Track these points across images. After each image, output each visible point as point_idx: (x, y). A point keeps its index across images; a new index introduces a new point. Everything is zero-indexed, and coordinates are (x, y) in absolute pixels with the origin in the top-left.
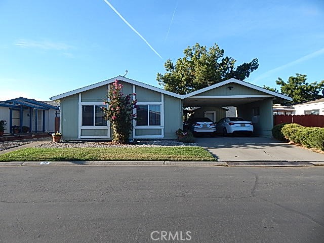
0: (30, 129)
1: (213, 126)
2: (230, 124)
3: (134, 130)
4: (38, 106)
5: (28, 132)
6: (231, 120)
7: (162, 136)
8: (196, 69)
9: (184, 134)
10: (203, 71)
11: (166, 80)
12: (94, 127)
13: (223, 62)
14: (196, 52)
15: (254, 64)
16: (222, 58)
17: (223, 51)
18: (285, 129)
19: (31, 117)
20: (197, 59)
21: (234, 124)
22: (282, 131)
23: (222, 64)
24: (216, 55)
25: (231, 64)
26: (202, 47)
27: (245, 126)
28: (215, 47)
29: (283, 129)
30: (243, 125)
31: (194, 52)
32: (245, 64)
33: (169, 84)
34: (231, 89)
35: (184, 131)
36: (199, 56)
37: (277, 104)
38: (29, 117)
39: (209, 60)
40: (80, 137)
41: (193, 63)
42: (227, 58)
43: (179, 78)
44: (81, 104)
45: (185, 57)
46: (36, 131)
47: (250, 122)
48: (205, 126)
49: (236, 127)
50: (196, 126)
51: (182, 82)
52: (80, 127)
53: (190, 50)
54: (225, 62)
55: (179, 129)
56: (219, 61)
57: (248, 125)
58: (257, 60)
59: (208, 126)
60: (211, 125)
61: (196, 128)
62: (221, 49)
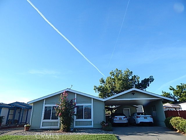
0: (18, 121)
1: (126, 119)
2: (137, 117)
3: (75, 122)
4: (25, 107)
5: (17, 123)
6: (138, 115)
7: (92, 126)
8: (116, 83)
9: (105, 125)
10: (120, 84)
11: (99, 89)
12: (51, 120)
13: (132, 78)
14: (116, 74)
15: (151, 79)
16: (132, 76)
17: (132, 72)
18: (172, 121)
19: (20, 114)
20: (116, 77)
21: (139, 117)
22: (170, 122)
23: (132, 80)
24: (128, 74)
25: (137, 79)
26: (120, 70)
27: (147, 119)
28: (127, 70)
29: (170, 121)
30: (145, 118)
31: (115, 73)
32: (146, 79)
33: (101, 92)
34: (134, 95)
35: (106, 123)
36: (118, 75)
37: (168, 103)
38: (19, 114)
39: (124, 78)
40: (41, 127)
41: (114, 79)
42: (134, 76)
43: (107, 88)
44: (44, 106)
45: (111, 76)
46: (21, 123)
47: (150, 116)
48: (120, 119)
49: (141, 119)
50: (114, 119)
51: (108, 90)
52: (42, 120)
53: (113, 72)
54: (134, 78)
55: (103, 121)
56: (130, 78)
57: (149, 118)
58: (152, 76)
59: (123, 119)
60: (124, 118)
61: (115, 120)
62: (130, 71)
